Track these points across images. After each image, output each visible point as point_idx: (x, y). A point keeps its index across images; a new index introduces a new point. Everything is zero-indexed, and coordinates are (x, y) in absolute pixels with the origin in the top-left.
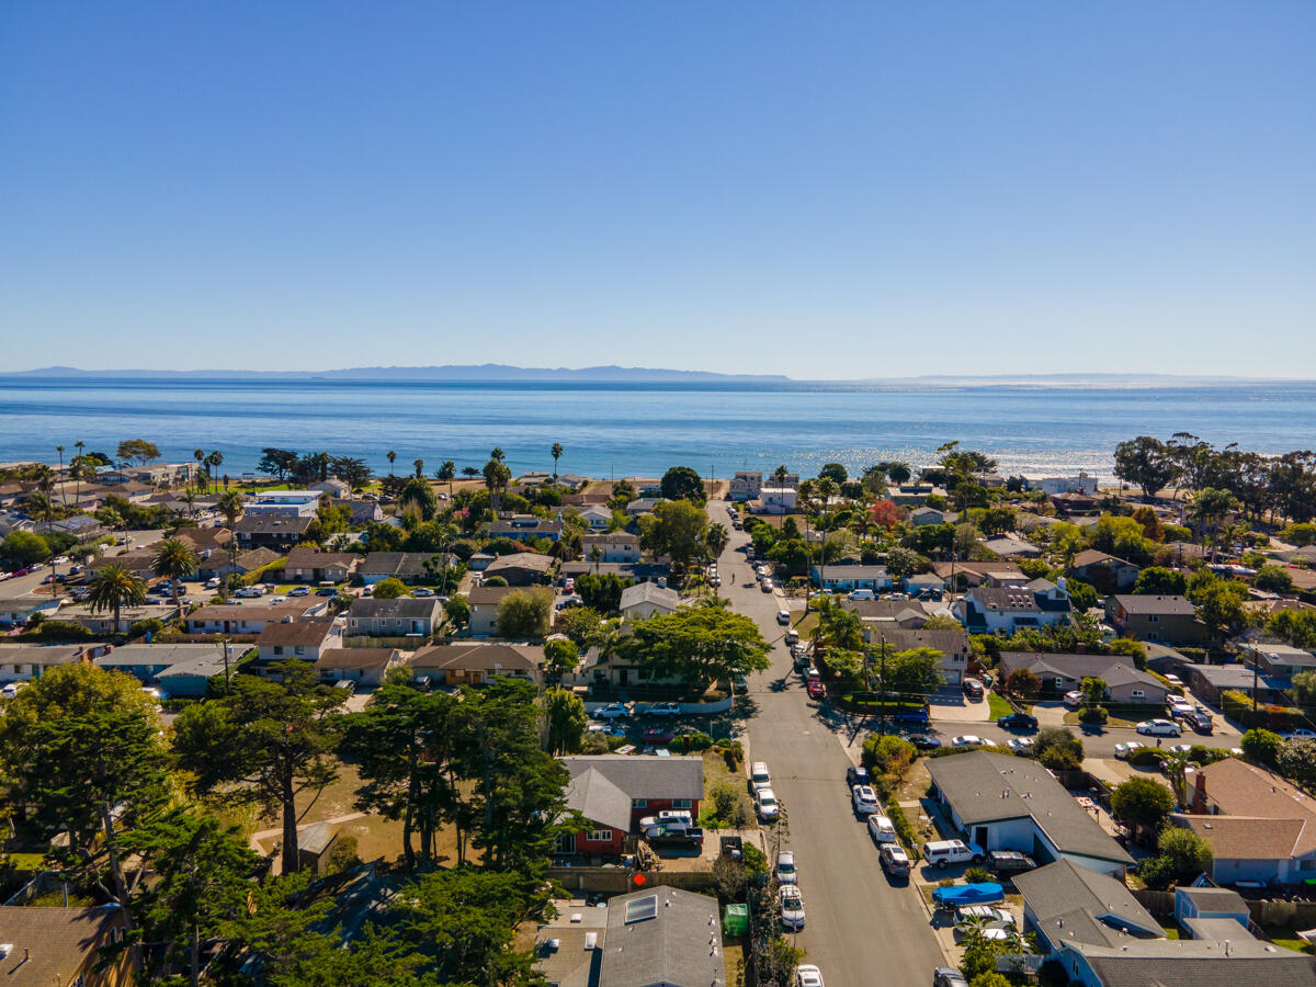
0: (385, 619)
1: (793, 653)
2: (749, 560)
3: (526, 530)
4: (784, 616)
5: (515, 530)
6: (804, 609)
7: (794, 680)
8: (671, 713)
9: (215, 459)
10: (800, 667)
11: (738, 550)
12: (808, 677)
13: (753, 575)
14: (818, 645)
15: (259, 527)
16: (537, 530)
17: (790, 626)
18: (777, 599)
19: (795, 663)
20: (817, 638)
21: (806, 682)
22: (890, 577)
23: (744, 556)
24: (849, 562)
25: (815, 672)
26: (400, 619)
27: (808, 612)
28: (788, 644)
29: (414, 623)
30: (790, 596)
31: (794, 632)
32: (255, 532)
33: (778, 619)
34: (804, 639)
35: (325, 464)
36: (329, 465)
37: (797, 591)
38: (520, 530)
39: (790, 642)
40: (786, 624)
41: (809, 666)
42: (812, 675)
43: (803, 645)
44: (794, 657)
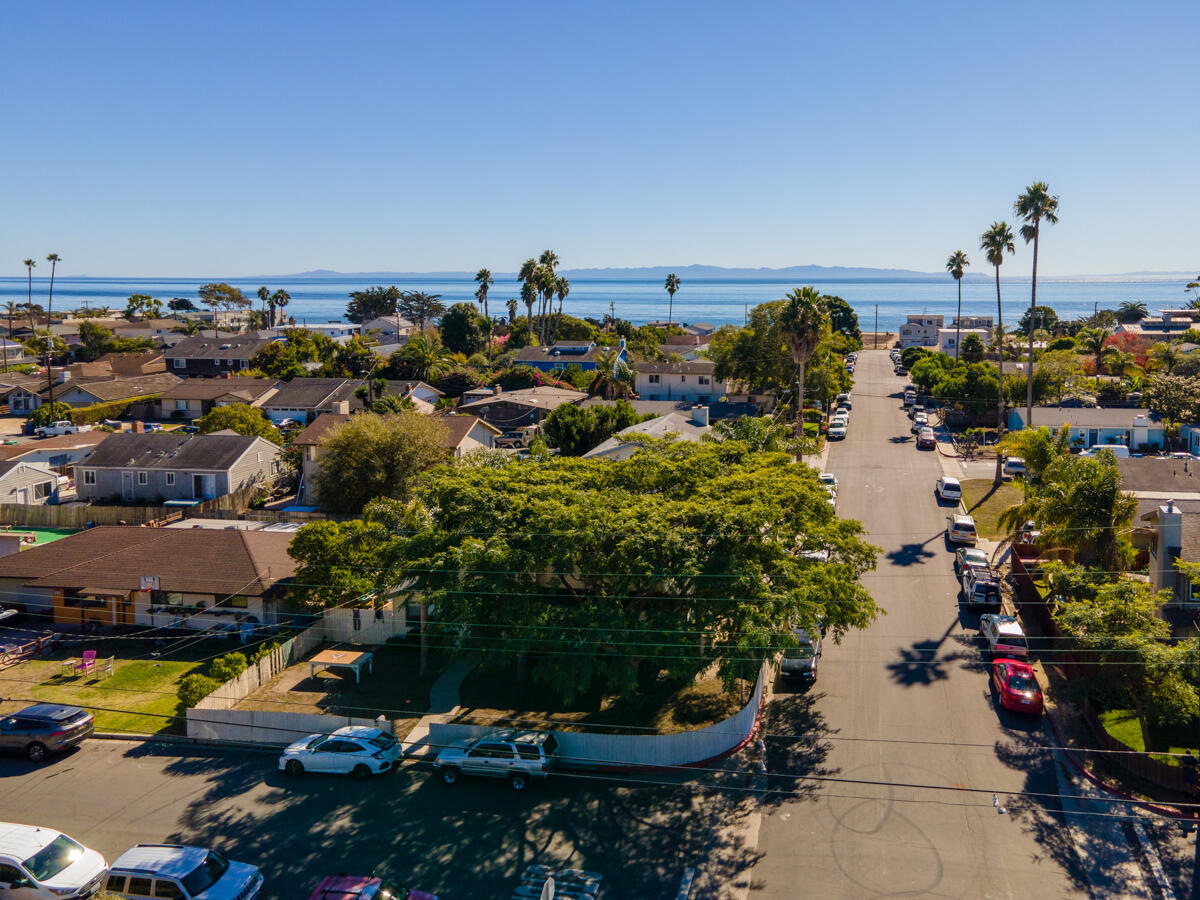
0: (145, 470)
1: (958, 568)
2: (907, 406)
3: (567, 359)
4: (950, 487)
5: (551, 359)
6: (993, 477)
7: (960, 648)
8: (516, 774)
9: (281, 298)
10: (975, 609)
11: (893, 396)
12: (994, 641)
13: (908, 425)
14: (1019, 551)
15: (198, 351)
16: (582, 359)
17: (962, 507)
18: (942, 460)
19: (962, 596)
20: (1018, 535)
21: (988, 655)
22: (1159, 426)
23: (900, 402)
24: (1075, 404)
25: (1014, 629)
26: (172, 471)
27: (998, 483)
28: (952, 546)
29: (198, 479)
30: (968, 455)
31: (967, 520)
32: (192, 357)
33: (937, 493)
34: (990, 535)
35: (393, 301)
36: (398, 301)
37: (981, 448)
38: (559, 359)
39: (957, 541)
40: (954, 503)
41: (996, 610)
42: (1006, 640)
43: (986, 550)
44: (960, 579)
